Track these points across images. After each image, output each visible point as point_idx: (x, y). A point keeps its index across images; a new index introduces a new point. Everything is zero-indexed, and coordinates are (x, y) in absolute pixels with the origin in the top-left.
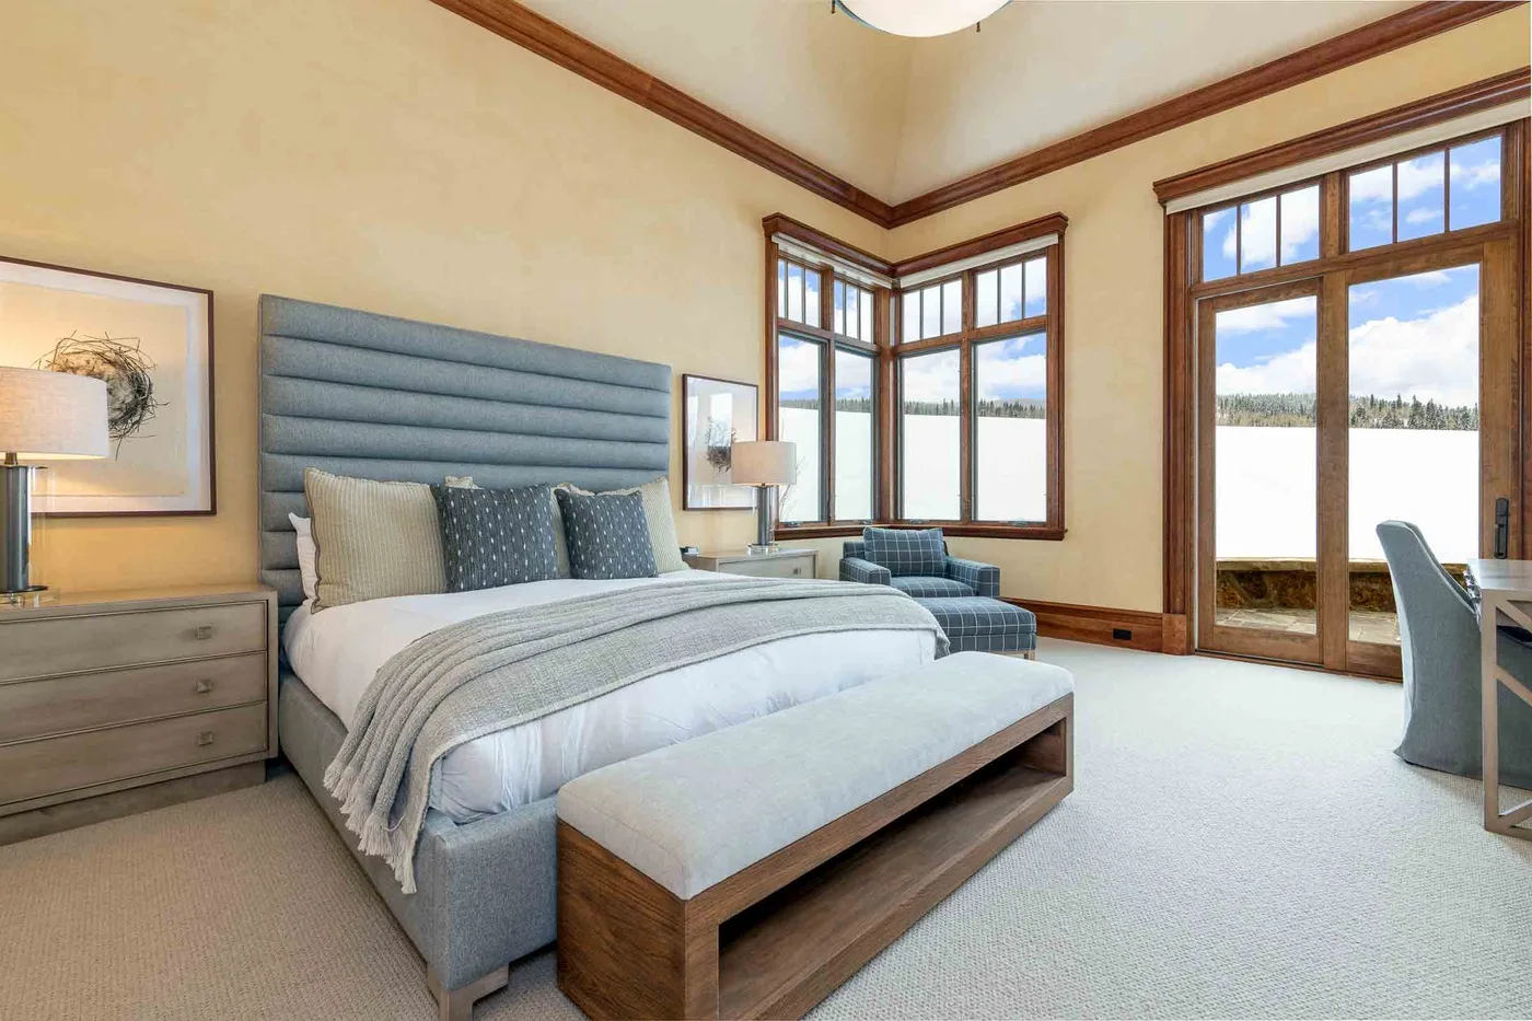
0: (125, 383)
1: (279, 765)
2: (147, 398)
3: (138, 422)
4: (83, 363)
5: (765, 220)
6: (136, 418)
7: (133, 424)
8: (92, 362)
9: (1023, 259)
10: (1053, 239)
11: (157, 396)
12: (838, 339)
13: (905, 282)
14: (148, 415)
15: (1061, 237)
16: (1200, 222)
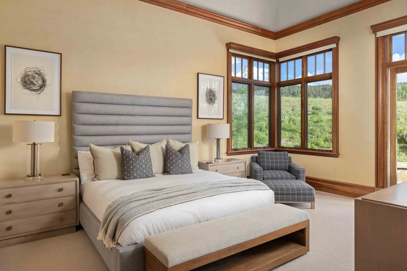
0: (40, 80)
1: (79, 228)
2: (45, 83)
3: (43, 90)
4: (31, 74)
5: (227, 44)
6: (42, 89)
7: (42, 91)
8: (33, 74)
9: (324, 52)
10: (334, 46)
11: (48, 83)
12: (255, 82)
13: (281, 60)
14: (45, 88)
15: (337, 45)
16: (391, 40)
